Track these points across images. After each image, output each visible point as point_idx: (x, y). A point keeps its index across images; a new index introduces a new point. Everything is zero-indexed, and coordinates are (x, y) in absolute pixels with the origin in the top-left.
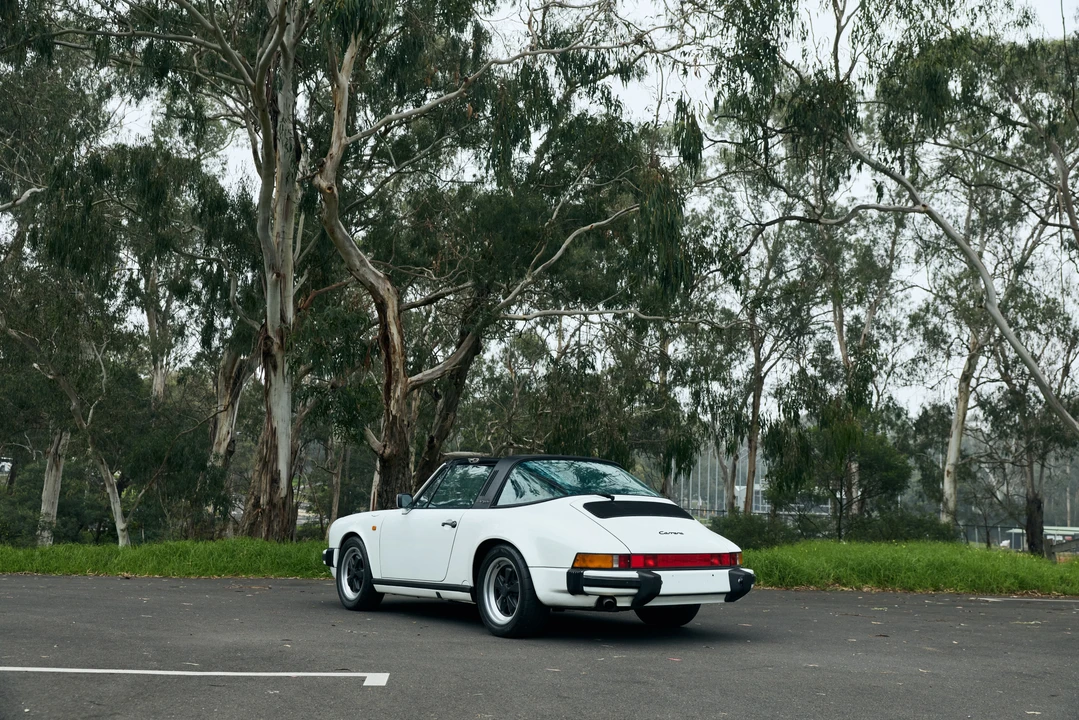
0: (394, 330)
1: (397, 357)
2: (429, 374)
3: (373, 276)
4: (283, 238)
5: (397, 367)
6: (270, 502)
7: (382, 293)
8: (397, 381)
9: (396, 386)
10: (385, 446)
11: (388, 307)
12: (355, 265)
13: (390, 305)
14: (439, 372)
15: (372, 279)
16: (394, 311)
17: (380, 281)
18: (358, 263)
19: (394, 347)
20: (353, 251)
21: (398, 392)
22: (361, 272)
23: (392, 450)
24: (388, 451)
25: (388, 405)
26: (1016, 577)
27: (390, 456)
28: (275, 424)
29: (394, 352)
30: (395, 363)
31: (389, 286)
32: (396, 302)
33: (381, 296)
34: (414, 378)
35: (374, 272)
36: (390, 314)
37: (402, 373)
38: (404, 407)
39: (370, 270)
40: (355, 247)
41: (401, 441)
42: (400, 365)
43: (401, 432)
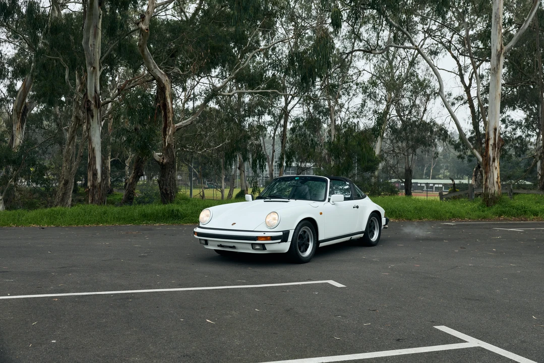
0: (169, 101)
1: (170, 114)
2: (185, 123)
3: (160, 74)
4: (94, 48)
6: (93, 186)
7: (164, 82)
8: (170, 126)
9: (169, 129)
10: (163, 158)
11: (166, 89)
12: (152, 68)
13: (167, 88)
14: (189, 122)
15: (159, 75)
16: (169, 91)
17: (163, 76)
19: (169, 109)
20: (151, 61)
21: (170, 132)
22: (154, 71)
23: (167, 160)
24: (165, 161)
25: (165, 138)
26: (451, 213)
27: (166, 163)
28: (93, 146)
29: (169, 112)
30: (169, 118)
31: (167, 79)
32: (170, 87)
33: (163, 84)
34: (178, 125)
35: (160, 72)
36: (167, 92)
37: (172, 122)
38: (173, 139)
39: (158, 70)
40: (152, 59)
41: (171, 156)
42: (171, 118)
43: (172, 151)
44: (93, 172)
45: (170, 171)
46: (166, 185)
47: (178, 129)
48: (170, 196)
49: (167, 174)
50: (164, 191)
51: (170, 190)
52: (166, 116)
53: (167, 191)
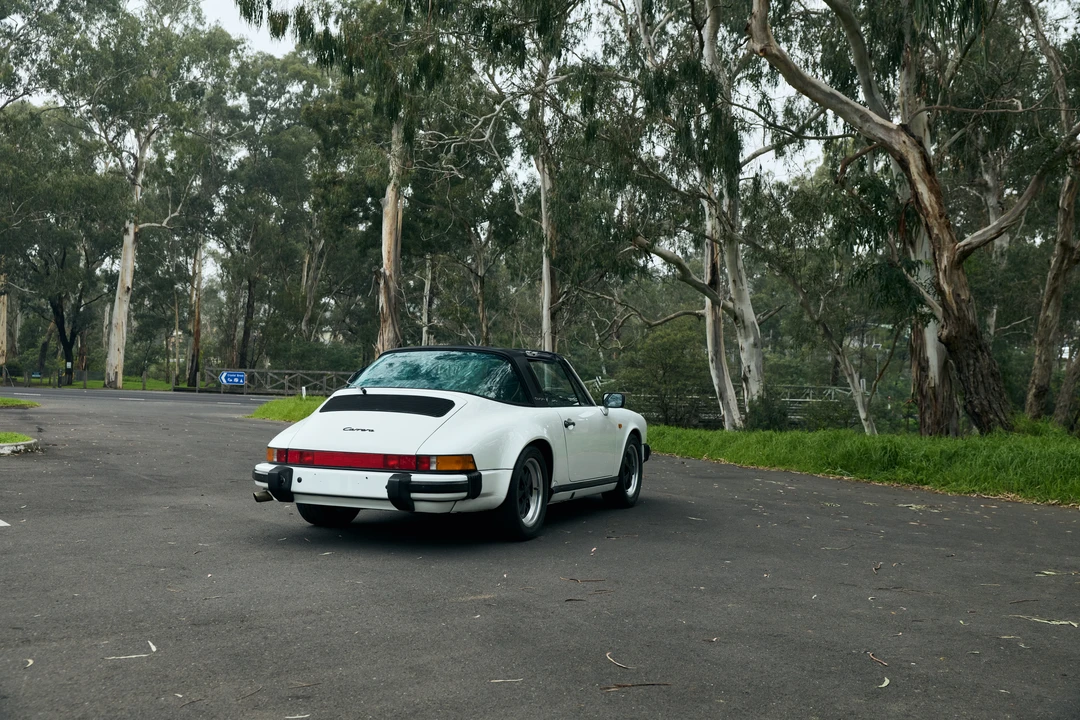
0: (922, 189)
2: (980, 235)
3: (882, 130)
5: (936, 231)
7: (897, 147)
8: (939, 249)
9: (941, 255)
10: (943, 327)
11: (909, 163)
13: (911, 160)
14: (993, 231)
15: (881, 134)
16: (917, 167)
17: (893, 134)
18: (858, 120)
19: (926, 209)
21: (945, 262)
22: (865, 129)
23: (950, 332)
24: (945, 332)
27: (949, 338)
29: (928, 214)
30: (932, 228)
31: (905, 138)
32: (917, 155)
33: (898, 152)
34: (963, 243)
35: (882, 126)
36: (913, 170)
37: (947, 238)
38: (956, 279)
39: (877, 124)
40: (847, 103)
41: (960, 320)
42: (940, 230)
43: (960, 309)
44: (919, 364)
45: (968, 356)
46: (971, 394)
47: (966, 254)
48: (985, 420)
49: (964, 363)
50: (969, 407)
51: (981, 404)
52: (927, 225)
53: (973, 407)
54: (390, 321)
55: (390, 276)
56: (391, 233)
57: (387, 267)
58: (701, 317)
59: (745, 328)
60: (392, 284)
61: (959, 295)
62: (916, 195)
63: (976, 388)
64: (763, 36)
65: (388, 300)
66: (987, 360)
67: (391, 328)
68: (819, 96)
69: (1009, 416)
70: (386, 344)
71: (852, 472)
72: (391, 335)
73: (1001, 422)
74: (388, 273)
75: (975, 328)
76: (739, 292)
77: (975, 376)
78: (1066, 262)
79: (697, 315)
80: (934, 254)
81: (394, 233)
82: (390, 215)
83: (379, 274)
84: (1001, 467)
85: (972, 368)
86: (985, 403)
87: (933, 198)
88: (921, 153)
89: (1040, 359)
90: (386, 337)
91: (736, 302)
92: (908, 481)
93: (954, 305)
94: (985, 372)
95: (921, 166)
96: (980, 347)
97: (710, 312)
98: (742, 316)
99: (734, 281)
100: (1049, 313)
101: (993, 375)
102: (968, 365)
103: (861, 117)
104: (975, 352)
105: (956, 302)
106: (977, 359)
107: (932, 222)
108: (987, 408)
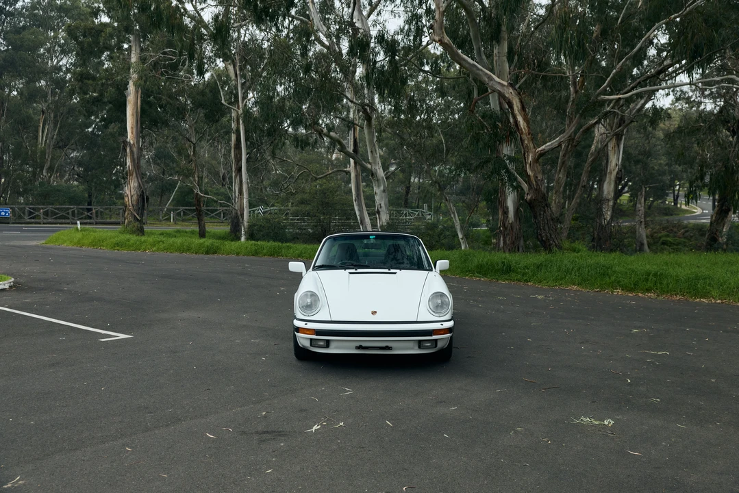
0: (520, 119)
2: (549, 145)
3: (500, 85)
5: (526, 142)
7: (507, 96)
9: (528, 155)
10: (527, 194)
11: (513, 104)
12: (485, 81)
13: (515, 103)
14: (556, 143)
15: (499, 88)
16: (517, 107)
17: (505, 88)
18: (487, 79)
19: (522, 130)
20: (481, 72)
21: (530, 159)
22: (490, 85)
23: (532, 197)
24: (529, 197)
27: (530, 200)
29: (522, 133)
31: (511, 90)
32: (518, 100)
33: (507, 98)
34: (540, 149)
35: (499, 83)
36: (515, 108)
37: (532, 146)
38: (536, 168)
39: (497, 82)
40: (481, 70)
41: (538, 190)
42: (528, 141)
43: (537, 185)
44: (503, 210)
45: (540, 210)
46: (541, 229)
47: (542, 154)
48: (548, 244)
49: (538, 213)
50: (539, 237)
51: (547, 236)
52: (521, 138)
53: (542, 238)
54: (134, 175)
55: (134, 144)
56: (133, 115)
57: (130, 137)
58: (348, 173)
59: (378, 180)
60: (135, 150)
61: (537, 177)
62: (516, 122)
63: (544, 227)
64: (440, 32)
65: (133, 160)
66: (550, 212)
67: (136, 180)
68: (467, 65)
69: (560, 241)
70: (132, 190)
71: (485, 275)
72: (136, 184)
73: (556, 245)
74: (132, 142)
75: (544, 195)
76: (374, 158)
77: (543, 220)
78: (570, 146)
79: (345, 171)
80: (524, 154)
81: (135, 115)
82: (132, 102)
83: (126, 143)
84: (568, 272)
85: (542, 216)
86: (548, 235)
87: (525, 124)
88: (520, 99)
89: (555, 202)
90: (132, 185)
91: (373, 164)
92: (519, 280)
93: (534, 182)
94: (549, 218)
95: (519, 106)
96: (546, 205)
97: (353, 170)
98: (376, 174)
99: (371, 152)
100: (560, 175)
101: (552, 220)
102: (540, 214)
103: (488, 78)
104: (544, 207)
105: (536, 181)
106: (545, 212)
107: (524, 137)
108: (549, 238)
